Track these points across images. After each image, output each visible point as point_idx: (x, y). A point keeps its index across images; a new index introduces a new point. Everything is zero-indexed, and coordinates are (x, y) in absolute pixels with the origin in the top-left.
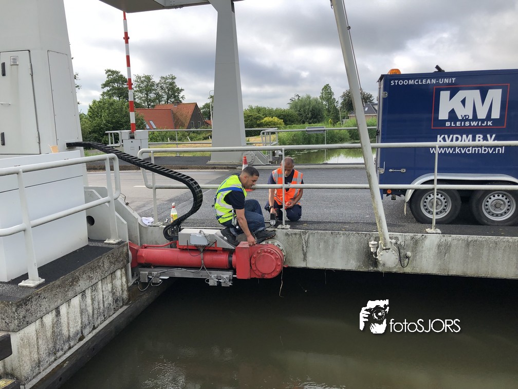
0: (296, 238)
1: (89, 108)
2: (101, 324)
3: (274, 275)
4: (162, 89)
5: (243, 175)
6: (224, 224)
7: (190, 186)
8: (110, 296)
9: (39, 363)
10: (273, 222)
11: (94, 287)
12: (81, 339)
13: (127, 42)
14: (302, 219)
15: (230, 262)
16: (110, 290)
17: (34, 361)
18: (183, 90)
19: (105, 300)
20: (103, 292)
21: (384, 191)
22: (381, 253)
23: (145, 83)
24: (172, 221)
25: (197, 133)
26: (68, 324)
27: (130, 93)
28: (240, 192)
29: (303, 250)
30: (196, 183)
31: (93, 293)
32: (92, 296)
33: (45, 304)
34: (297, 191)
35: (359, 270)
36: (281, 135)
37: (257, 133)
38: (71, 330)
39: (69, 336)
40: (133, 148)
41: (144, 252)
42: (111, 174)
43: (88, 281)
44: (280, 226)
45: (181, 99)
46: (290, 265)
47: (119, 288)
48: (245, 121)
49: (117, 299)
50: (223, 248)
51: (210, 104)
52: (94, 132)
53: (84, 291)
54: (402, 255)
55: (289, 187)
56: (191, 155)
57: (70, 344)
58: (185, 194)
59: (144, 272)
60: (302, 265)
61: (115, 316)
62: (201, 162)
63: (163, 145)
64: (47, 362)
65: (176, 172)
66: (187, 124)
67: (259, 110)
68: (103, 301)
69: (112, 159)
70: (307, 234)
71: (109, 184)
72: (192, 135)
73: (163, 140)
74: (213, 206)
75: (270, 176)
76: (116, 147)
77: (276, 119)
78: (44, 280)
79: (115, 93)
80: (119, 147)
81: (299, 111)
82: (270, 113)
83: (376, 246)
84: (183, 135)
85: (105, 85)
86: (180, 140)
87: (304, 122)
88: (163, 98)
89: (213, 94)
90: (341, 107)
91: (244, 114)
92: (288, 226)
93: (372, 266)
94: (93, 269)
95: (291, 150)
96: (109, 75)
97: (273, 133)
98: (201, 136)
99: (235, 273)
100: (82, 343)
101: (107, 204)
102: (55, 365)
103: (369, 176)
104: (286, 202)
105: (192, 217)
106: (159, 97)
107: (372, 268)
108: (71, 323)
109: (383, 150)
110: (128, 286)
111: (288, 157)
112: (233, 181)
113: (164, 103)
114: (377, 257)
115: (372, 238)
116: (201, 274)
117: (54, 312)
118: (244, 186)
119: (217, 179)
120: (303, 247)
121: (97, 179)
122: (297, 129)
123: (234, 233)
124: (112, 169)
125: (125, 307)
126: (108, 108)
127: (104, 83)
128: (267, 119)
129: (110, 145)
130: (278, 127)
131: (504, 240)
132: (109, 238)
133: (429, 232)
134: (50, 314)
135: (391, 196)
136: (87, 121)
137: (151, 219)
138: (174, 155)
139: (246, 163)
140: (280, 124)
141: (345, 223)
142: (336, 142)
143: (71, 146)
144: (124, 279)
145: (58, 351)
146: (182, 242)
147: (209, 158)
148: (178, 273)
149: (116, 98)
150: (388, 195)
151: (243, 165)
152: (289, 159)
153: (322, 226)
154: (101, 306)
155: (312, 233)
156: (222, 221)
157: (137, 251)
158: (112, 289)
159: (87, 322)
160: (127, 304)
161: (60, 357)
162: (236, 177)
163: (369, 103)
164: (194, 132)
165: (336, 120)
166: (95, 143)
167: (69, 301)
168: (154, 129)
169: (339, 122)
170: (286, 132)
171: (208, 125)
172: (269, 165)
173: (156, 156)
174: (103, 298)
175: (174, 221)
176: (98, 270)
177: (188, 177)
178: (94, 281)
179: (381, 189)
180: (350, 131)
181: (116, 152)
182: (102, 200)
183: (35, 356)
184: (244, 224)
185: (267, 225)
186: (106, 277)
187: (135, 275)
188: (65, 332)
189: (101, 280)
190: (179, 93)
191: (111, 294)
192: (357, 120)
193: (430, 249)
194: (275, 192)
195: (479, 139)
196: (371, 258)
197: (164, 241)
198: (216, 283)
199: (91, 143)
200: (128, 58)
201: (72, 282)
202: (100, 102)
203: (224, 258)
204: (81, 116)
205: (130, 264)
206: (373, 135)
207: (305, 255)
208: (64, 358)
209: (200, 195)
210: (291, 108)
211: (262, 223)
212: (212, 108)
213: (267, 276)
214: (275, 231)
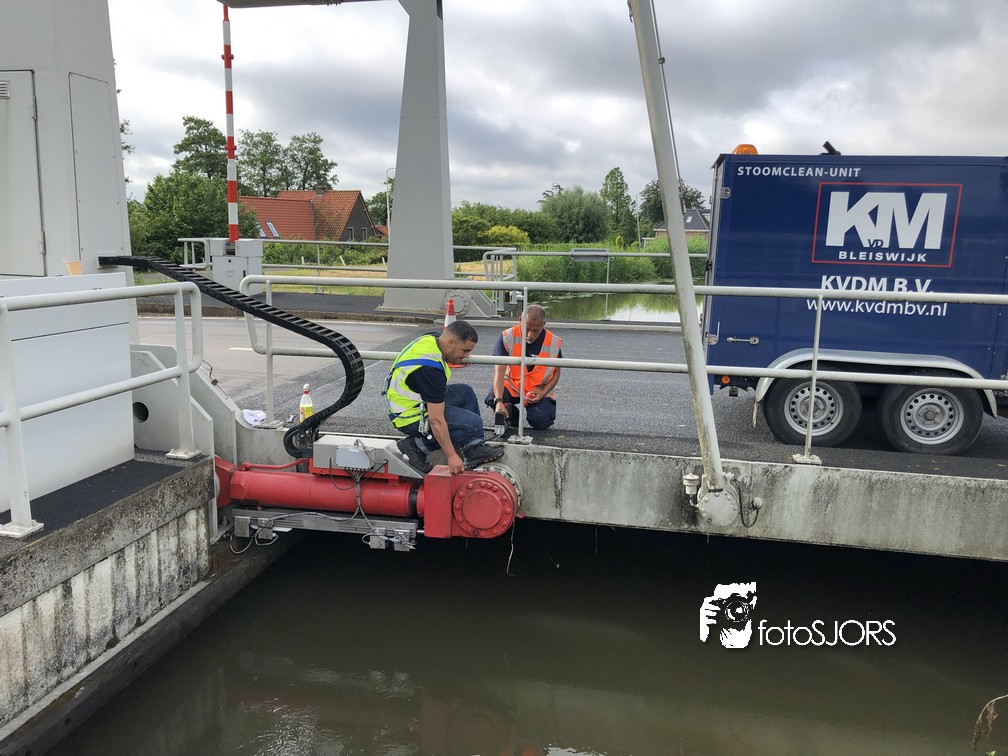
0: (542, 463)
1: (147, 191)
2: (152, 615)
3: (498, 531)
4: (294, 160)
5: (446, 337)
6: (403, 429)
7: (340, 353)
8: (173, 562)
9: (26, 689)
10: (500, 430)
11: (142, 544)
12: (111, 644)
13: (228, 65)
14: (556, 425)
15: (413, 505)
16: (174, 549)
17: (16, 683)
18: (335, 164)
19: (162, 568)
20: (159, 552)
21: (715, 379)
22: (705, 498)
23: (261, 148)
24: (301, 420)
25: (359, 249)
26: (88, 613)
27: (231, 165)
28: (436, 369)
29: (556, 486)
30: (352, 347)
31: (141, 555)
32: (137, 560)
33: (42, 572)
34: (549, 371)
35: (661, 528)
36: (523, 261)
37: (476, 256)
38: (93, 625)
39: (88, 637)
40: (231, 274)
41: (244, 479)
42: (186, 323)
43: (131, 529)
44: (512, 438)
45: (330, 183)
46: (529, 515)
47: (192, 547)
48: (454, 231)
49: (188, 568)
50: (401, 477)
51: (388, 195)
52: (155, 238)
53: (122, 550)
54: (745, 502)
55: (534, 363)
56: (344, 292)
57: (88, 654)
58: (330, 367)
59: (243, 518)
60: (552, 514)
61: (181, 600)
62: (365, 307)
63: (290, 271)
64: (42, 686)
65: (313, 325)
66: (339, 232)
67: (482, 211)
68: (160, 570)
69: (188, 293)
70: (565, 456)
71: (181, 341)
72: (349, 253)
73: (291, 261)
74: (384, 393)
75: (497, 339)
76: (197, 269)
77: (514, 231)
78: (42, 525)
79: (200, 164)
80: (204, 269)
81: (560, 217)
82: (504, 218)
83: (697, 483)
84: (330, 253)
85: (181, 148)
86: (324, 262)
87: (567, 240)
88: (296, 178)
89: (393, 176)
90: (642, 214)
91: (453, 217)
92: (529, 439)
93: (687, 522)
94: (140, 508)
95: (542, 291)
96: (190, 129)
97: (508, 257)
98: (367, 257)
99: (421, 526)
100: (114, 651)
101: (174, 380)
102: (57, 693)
103: (688, 349)
104: (526, 392)
105: (341, 413)
106: (287, 176)
107: (686, 526)
108: (93, 612)
109: (718, 299)
110: (209, 543)
111: (534, 305)
112: (425, 348)
113: (297, 187)
114: (697, 506)
115: (689, 469)
116: (355, 525)
117: (60, 589)
118: (446, 358)
119: (395, 341)
120: (556, 480)
121: (157, 331)
122: (556, 251)
123: (423, 448)
124: (187, 312)
125: (202, 585)
126: (186, 193)
127: (180, 143)
128: (497, 230)
129: (186, 265)
130: (516, 246)
131: (939, 481)
132: (177, 448)
133: (798, 460)
134: (51, 592)
135: (728, 388)
136: (142, 215)
137: (261, 414)
138: (312, 291)
139: (452, 312)
140: (522, 240)
141: (638, 436)
142: (628, 280)
143: (107, 263)
144: (203, 530)
145: (65, 666)
146: (319, 462)
147: (380, 300)
148: (310, 522)
149: (202, 174)
150: (723, 386)
151: (447, 317)
152: (537, 309)
153: (595, 441)
154: (155, 580)
155: (574, 455)
156: (400, 423)
157: (231, 475)
158: (179, 547)
159: (124, 611)
160: (205, 578)
161: (69, 677)
162: (432, 339)
163: (694, 208)
164: (352, 247)
165: (630, 237)
166: (157, 260)
167: (90, 568)
168: (275, 238)
169: (635, 243)
170: (532, 256)
171: (381, 234)
172: (497, 318)
173: (276, 290)
174: (160, 564)
175: (307, 420)
176: (152, 510)
177: (337, 335)
178: (143, 531)
179: (709, 375)
180: (656, 260)
181: (198, 280)
182: (165, 372)
183: (19, 675)
184: (442, 431)
185: (487, 435)
186: (167, 524)
187: (225, 522)
188: (80, 629)
189: (157, 529)
190: (326, 170)
191: (175, 558)
192: (669, 240)
193: (799, 492)
194: (507, 372)
195: (901, 286)
196: (686, 506)
197: (284, 458)
198: (383, 543)
199: (149, 258)
200: (229, 96)
201: (99, 531)
202: (170, 180)
203: (401, 495)
204: (132, 207)
205: (215, 500)
206: (699, 268)
207: (559, 495)
208: (76, 680)
209: (359, 370)
210: (545, 210)
211: (479, 432)
212: (391, 202)
213: (483, 535)
214: (502, 446)
